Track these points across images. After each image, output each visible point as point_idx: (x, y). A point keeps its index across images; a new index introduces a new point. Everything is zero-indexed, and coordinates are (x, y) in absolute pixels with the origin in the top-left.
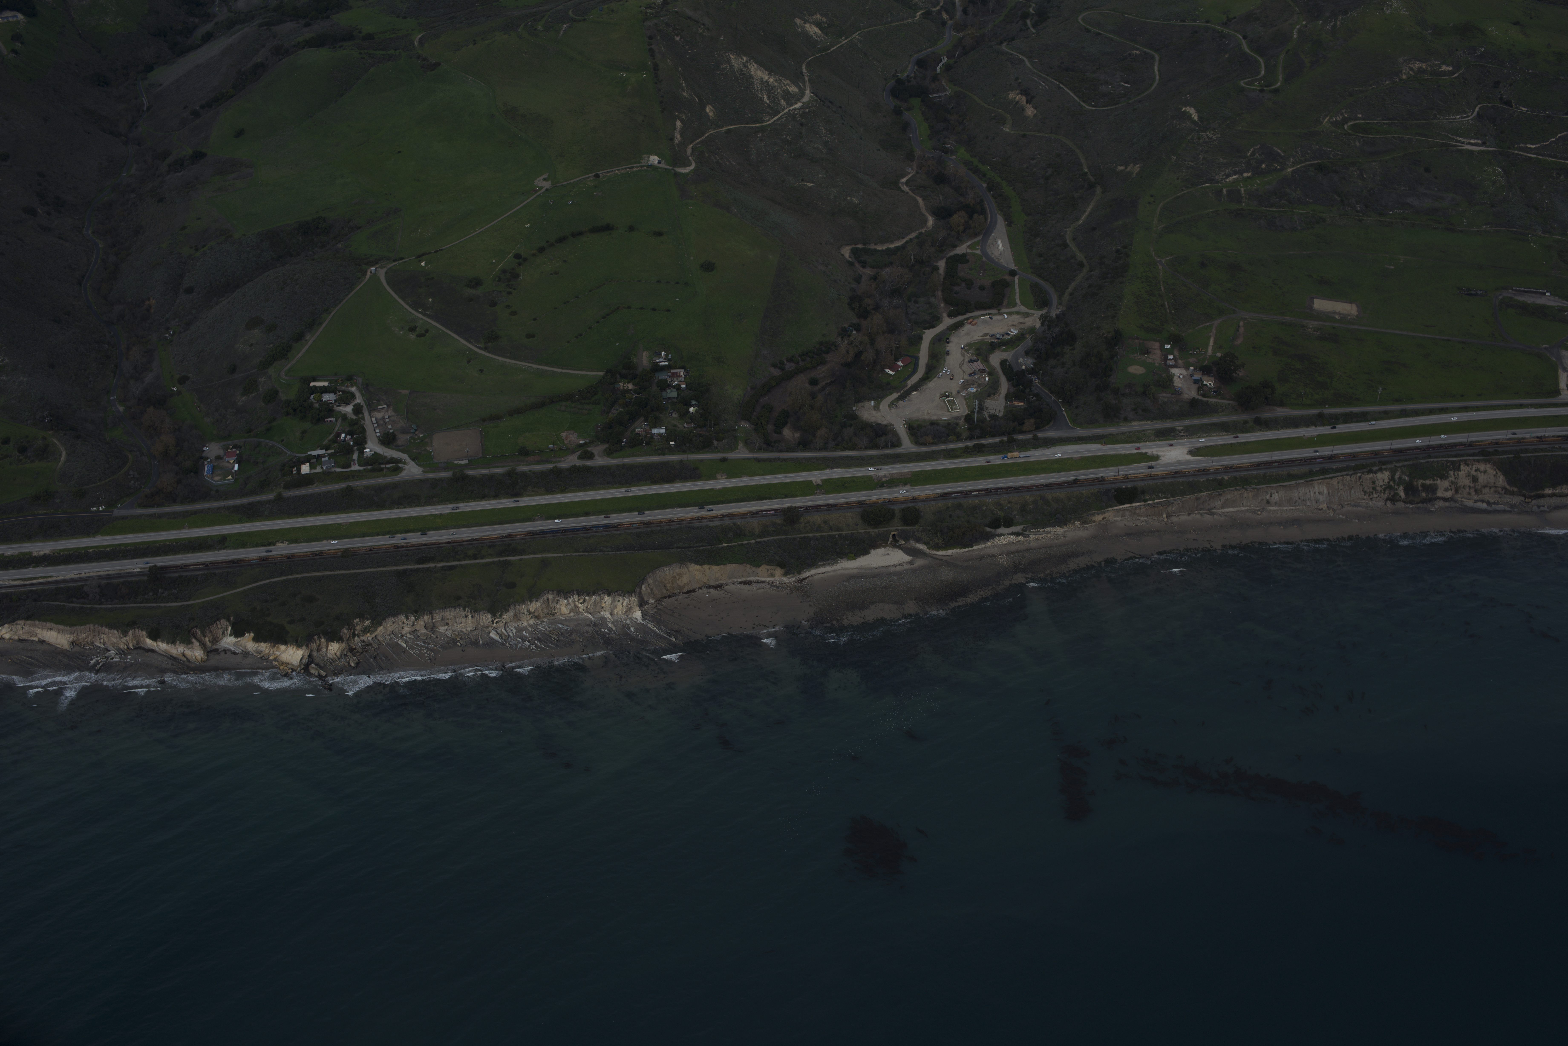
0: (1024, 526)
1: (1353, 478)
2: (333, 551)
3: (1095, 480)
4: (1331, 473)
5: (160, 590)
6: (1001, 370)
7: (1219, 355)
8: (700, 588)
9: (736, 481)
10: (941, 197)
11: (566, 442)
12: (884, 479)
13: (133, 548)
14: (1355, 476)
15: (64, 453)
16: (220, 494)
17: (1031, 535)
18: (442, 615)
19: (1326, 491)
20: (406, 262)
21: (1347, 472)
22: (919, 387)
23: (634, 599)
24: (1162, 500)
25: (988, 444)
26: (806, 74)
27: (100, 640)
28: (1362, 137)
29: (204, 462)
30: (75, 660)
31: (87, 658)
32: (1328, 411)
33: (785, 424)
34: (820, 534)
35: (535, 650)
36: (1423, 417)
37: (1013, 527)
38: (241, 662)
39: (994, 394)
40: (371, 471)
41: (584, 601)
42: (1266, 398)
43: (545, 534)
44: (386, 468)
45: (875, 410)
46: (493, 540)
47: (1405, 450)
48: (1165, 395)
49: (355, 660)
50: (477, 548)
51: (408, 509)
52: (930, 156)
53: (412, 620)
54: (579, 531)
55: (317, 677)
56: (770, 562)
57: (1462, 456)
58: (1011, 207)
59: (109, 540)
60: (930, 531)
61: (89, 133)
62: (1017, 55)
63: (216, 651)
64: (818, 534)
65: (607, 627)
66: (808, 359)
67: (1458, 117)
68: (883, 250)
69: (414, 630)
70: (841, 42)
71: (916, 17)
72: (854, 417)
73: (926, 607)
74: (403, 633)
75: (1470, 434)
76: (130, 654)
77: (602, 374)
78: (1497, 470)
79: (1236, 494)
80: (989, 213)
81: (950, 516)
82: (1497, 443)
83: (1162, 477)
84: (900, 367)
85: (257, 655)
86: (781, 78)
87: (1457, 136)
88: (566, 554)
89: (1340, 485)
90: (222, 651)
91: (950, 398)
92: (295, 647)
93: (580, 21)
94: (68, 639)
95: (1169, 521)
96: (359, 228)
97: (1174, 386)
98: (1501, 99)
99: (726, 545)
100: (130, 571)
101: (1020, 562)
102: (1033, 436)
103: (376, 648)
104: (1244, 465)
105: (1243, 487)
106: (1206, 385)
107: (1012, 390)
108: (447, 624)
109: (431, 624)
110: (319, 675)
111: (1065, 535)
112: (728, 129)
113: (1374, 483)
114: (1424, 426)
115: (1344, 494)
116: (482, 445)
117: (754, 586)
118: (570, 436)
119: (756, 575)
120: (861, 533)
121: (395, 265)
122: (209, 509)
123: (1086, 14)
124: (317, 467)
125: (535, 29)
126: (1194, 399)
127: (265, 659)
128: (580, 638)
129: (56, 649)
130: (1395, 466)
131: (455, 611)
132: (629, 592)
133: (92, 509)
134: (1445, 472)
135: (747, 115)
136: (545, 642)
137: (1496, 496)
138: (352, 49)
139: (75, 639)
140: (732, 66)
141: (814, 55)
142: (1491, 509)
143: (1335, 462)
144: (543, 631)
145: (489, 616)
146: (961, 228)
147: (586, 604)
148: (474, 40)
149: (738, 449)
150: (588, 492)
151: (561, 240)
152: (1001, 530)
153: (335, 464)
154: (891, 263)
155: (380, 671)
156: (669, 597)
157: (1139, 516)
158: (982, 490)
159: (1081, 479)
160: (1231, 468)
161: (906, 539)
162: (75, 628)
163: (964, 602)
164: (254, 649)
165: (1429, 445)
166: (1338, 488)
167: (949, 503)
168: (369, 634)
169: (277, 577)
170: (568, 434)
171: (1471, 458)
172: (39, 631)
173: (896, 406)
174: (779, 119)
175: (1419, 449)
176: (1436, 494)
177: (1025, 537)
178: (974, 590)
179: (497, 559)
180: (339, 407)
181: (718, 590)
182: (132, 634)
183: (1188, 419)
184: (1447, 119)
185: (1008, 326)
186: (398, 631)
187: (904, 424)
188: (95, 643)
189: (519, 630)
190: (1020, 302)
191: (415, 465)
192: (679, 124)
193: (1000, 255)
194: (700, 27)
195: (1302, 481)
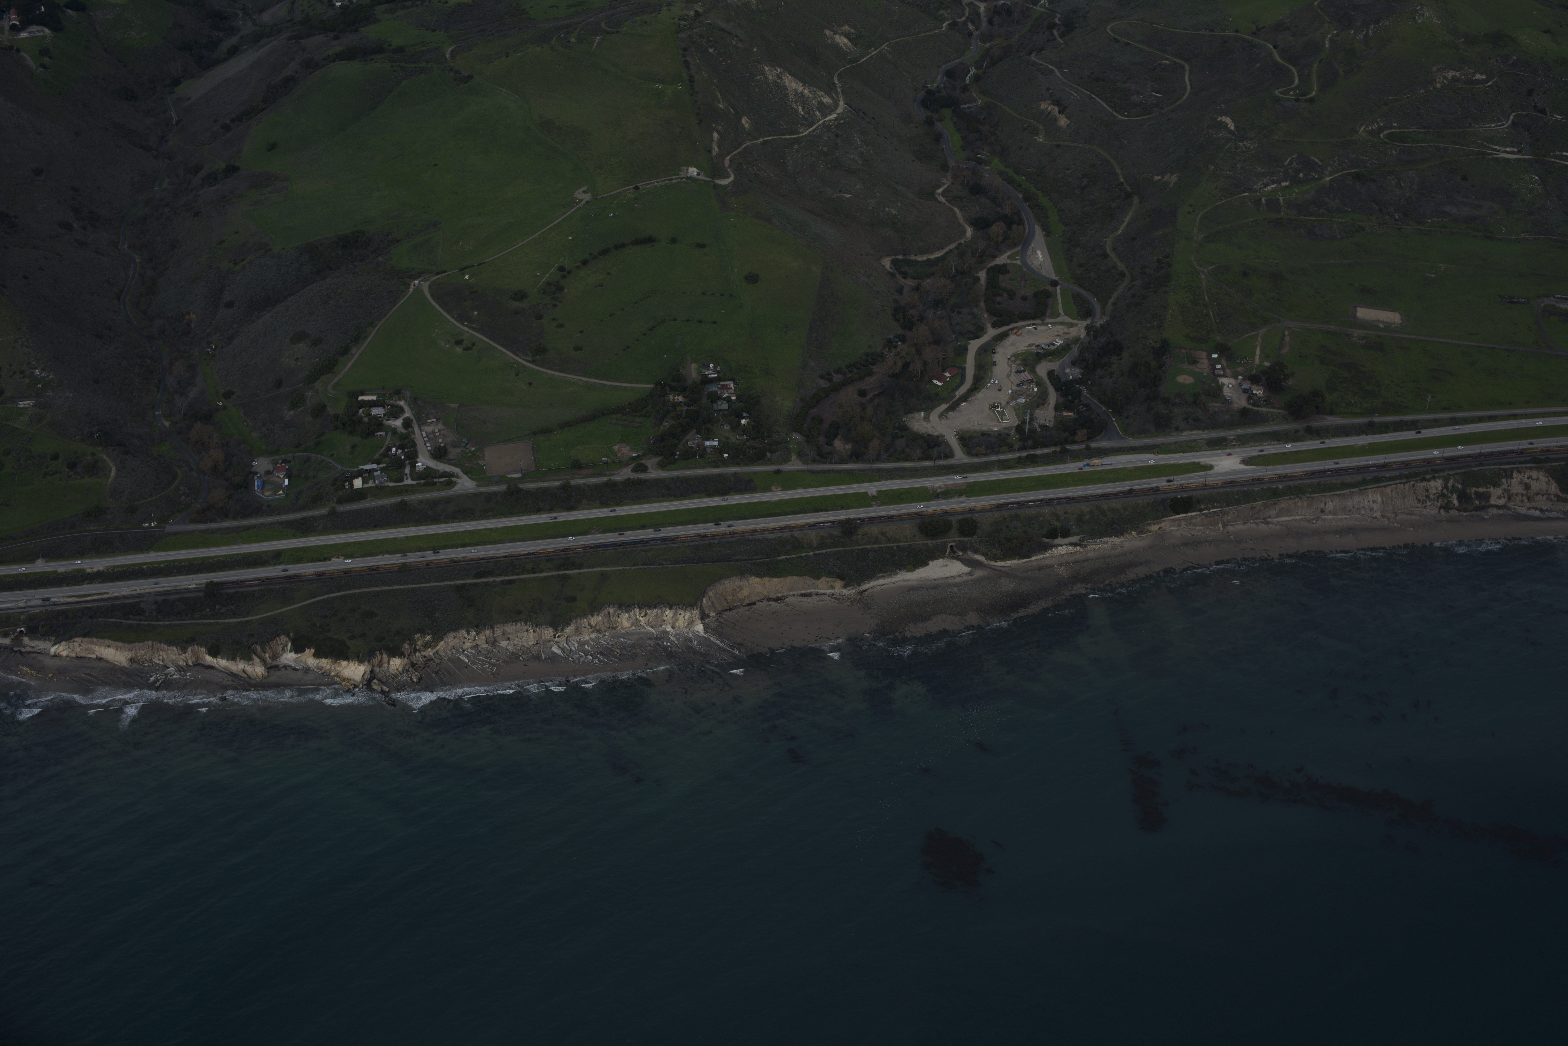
0: (1081, 536)
1: (1407, 486)
2: (390, 566)
3: (1150, 490)
4: (1384, 482)
5: (217, 606)
6: (1048, 380)
7: (1267, 364)
8: (761, 601)
9: (791, 494)
10: (978, 208)
11: (619, 455)
12: (939, 490)
13: (188, 564)
14: (1408, 484)
15: (114, 469)
16: (272, 509)
17: (1088, 545)
18: (503, 630)
19: (1380, 500)
20: (449, 275)
21: (1400, 481)
22: (968, 398)
23: (696, 612)
24: (1217, 510)
25: (1040, 455)
26: (838, 86)
27: (159, 656)
28: (1399, 146)
29: (253, 477)
30: (134, 677)
31: (146, 675)
32: (1378, 419)
33: (836, 436)
34: (878, 546)
35: (599, 664)
36: (1473, 425)
37: (1070, 538)
38: (302, 678)
39: (1043, 405)
40: (425, 485)
41: (646, 614)
42: (1317, 407)
43: (602, 547)
44: (439, 482)
45: (925, 421)
46: (550, 554)
47: (1457, 458)
48: (1215, 404)
49: (417, 676)
50: (535, 562)
51: (463, 523)
52: (965, 166)
53: (473, 635)
54: (636, 544)
55: (380, 693)
56: (830, 574)
57: (1514, 463)
58: (1048, 218)
59: (162, 556)
60: (987, 542)
61: (120, 147)
62: (1047, 65)
63: (276, 667)
64: (876, 546)
65: (669, 640)
66: (855, 370)
67: (1493, 125)
68: (923, 261)
69: (475, 644)
70: (871, 53)
71: (942, 28)
72: (905, 428)
73: (987, 618)
74: (464, 648)
75: (1521, 441)
76: (190, 671)
77: (651, 386)
78: (1549, 477)
79: (1291, 503)
80: (1026, 223)
81: (1007, 527)
82: (1548, 451)
83: (1217, 487)
84: (947, 377)
85: (318, 671)
86: (815, 89)
87: (1492, 145)
88: (625, 568)
89: (1394, 493)
90: (282, 667)
91: (999, 409)
92: (357, 663)
93: (613, 33)
94: (127, 656)
95: (1225, 531)
96: (399, 241)
97: (1224, 396)
98: (1535, 107)
99: (785, 557)
100: (186, 587)
101: (1078, 573)
102: (1086, 447)
103: (438, 663)
104: (1298, 474)
105: (1298, 496)
106: (1256, 394)
107: (1061, 400)
108: (509, 639)
109: (493, 639)
110: (382, 690)
111: (1123, 546)
112: (764, 141)
113: (1427, 491)
114: (1474, 434)
115: (1397, 502)
116: (535, 458)
117: (815, 599)
118: (623, 449)
119: (816, 587)
120: (919, 544)
121: (438, 278)
122: (262, 524)
123: (1114, 24)
124: (370, 482)
125: (569, 42)
126: (1244, 408)
127: (326, 675)
128: (643, 652)
129: (114, 666)
130: (1448, 474)
131: (516, 625)
132: (690, 606)
133: (143, 525)
134: (1497, 480)
135: (782, 126)
136: (607, 656)
137: (1549, 503)
138: (384, 62)
139: (134, 656)
140: (766, 78)
141: (844, 66)
142: (1544, 516)
143: (1388, 470)
144: (605, 644)
145: (551, 630)
146: (1000, 239)
147: (647, 618)
148: (507, 53)
149: (791, 461)
150: (643, 505)
151: (604, 252)
152: (1059, 541)
153: (387, 478)
154: (932, 274)
155: (443, 686)
156: (730, 610)
157: (1195, 525)
158: (1038, 501)
159: (1136, 489)
160: (1285, 477)
161: (964, 550)
162: (134, 645)
163: (1026, 613)
164: (315, 665)
165: (1480, 453)
166: (1392, 497)
167: (1006, 514)
168: (430, 650)
169: (335, 593)
170: (620, 446)
171: (1524, 465)
172: (96, 648)
173: (946, 417)
174: (814, 130)
175: (1471, 457)
176: (1489, 501)
177: (1083, 548)
178: (1035, 601)
179: (556, 573)
180: (388, 421)
181: (778, 603)
182: (192, 651)
183: (1239, 429)
184: (1482, 127)
185: (1053, 336)
186: (460, 646)
187: (955, 435)
188: (154, 660)
189: (581, 644)
190: (1064, 312)
191: (468, 479)
192: (716, 136)
193: (1040, 265)
194: (733, 39)
195: (1356, 490)
